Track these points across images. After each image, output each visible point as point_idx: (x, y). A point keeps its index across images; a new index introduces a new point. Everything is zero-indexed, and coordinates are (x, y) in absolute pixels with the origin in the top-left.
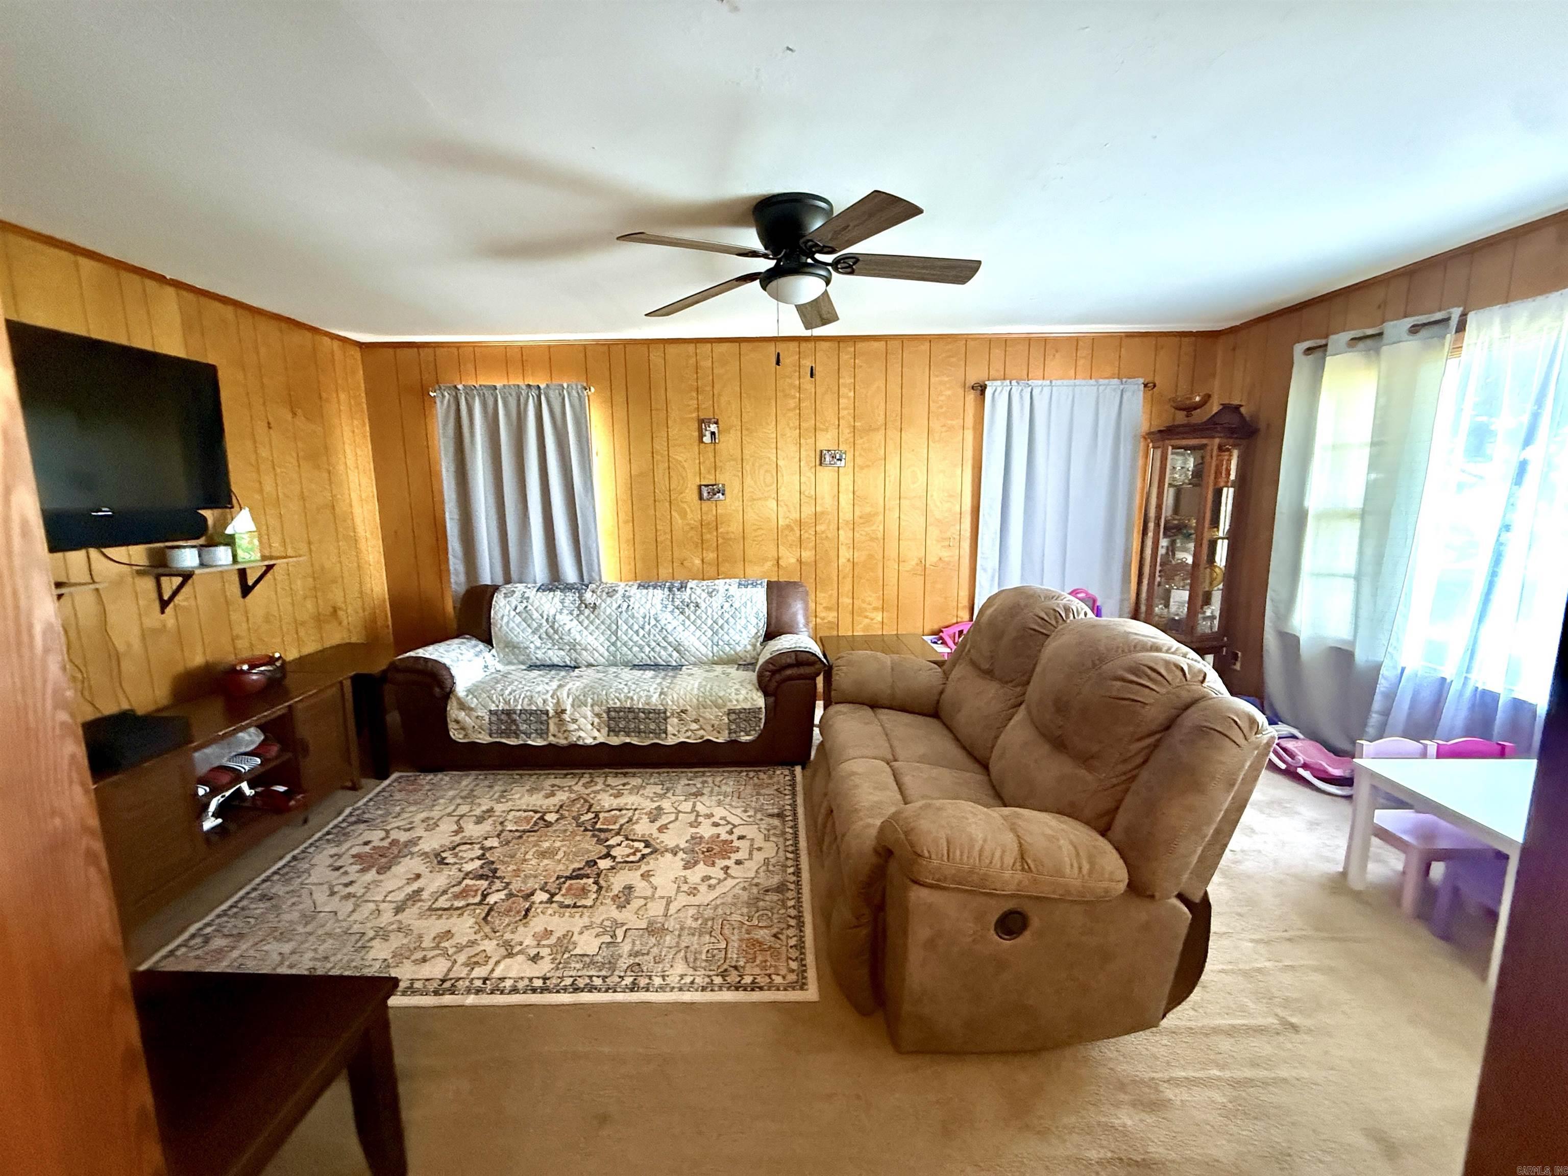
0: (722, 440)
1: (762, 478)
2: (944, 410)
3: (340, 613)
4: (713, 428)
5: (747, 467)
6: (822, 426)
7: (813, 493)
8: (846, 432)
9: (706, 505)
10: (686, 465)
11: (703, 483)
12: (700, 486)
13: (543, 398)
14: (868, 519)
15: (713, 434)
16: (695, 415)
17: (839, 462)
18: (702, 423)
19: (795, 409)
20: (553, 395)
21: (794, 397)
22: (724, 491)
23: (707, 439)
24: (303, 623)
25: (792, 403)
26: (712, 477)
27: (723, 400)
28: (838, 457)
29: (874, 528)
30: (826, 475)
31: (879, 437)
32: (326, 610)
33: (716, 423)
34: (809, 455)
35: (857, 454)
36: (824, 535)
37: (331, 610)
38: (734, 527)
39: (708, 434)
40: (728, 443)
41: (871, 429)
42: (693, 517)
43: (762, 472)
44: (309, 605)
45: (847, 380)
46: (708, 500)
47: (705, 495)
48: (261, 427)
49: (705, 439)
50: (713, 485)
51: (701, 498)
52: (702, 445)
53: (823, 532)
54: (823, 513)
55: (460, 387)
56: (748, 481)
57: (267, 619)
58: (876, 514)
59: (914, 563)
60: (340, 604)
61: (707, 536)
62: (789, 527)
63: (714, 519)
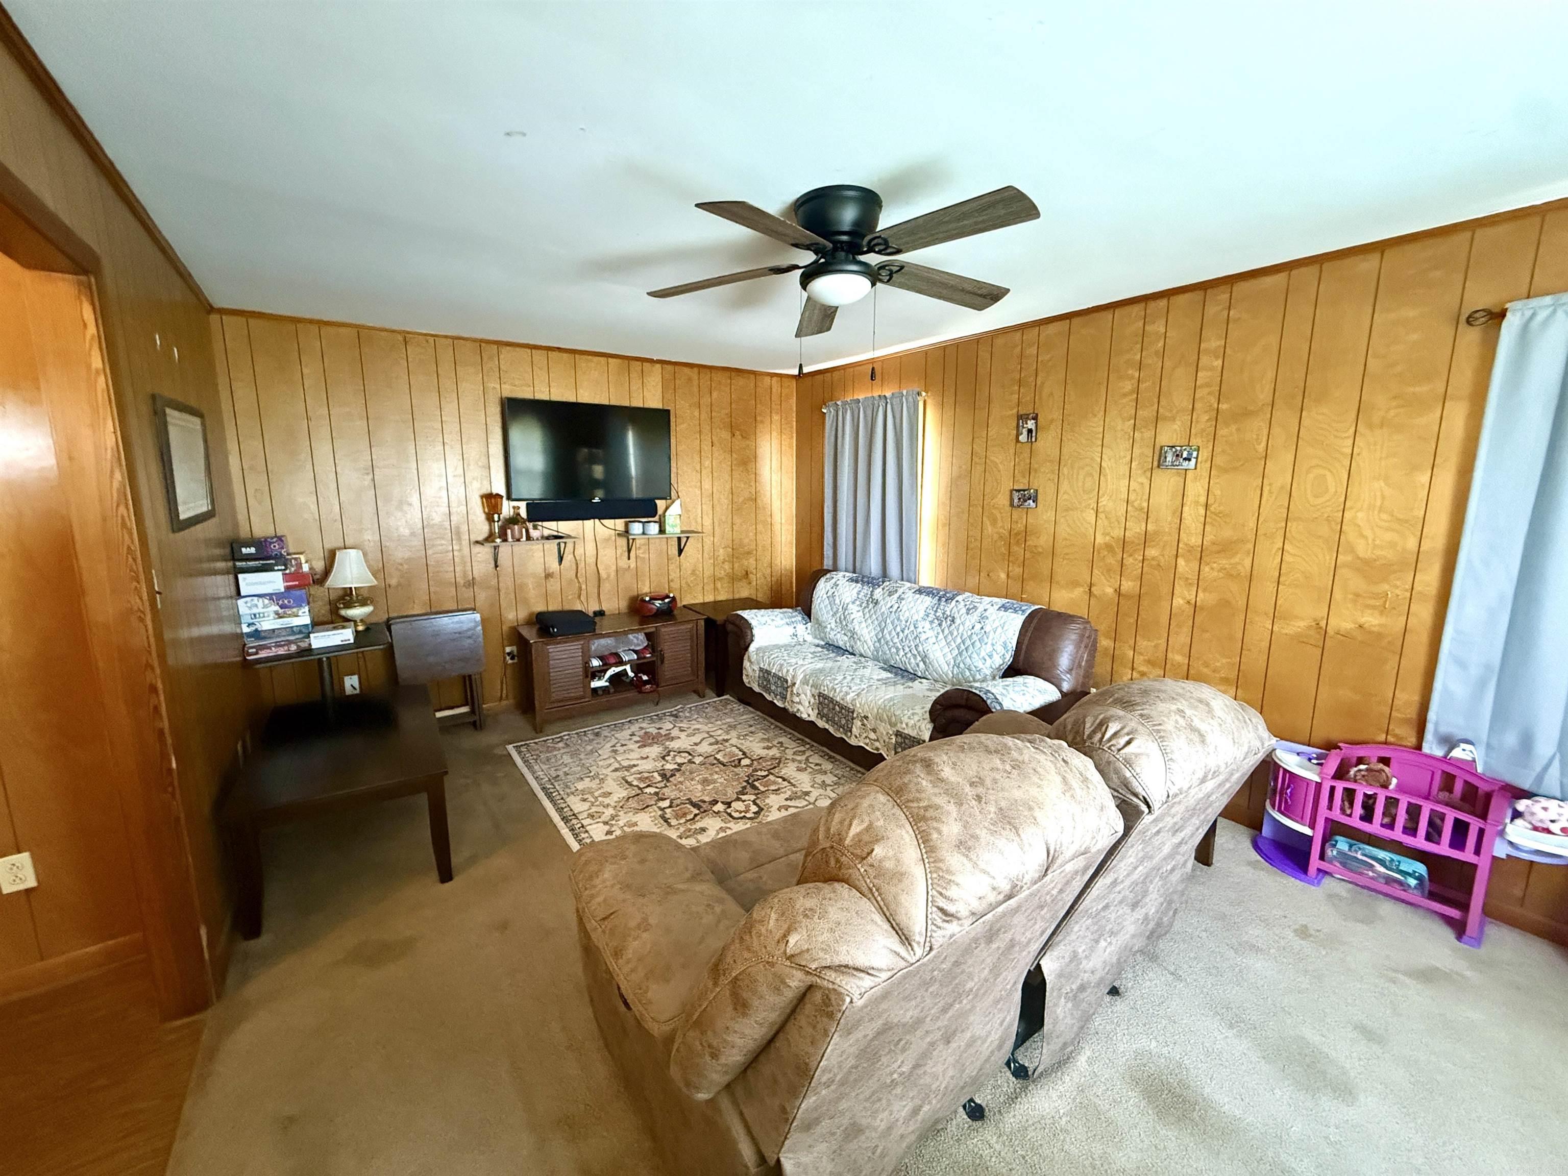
0: (1039, 439)
1: (1080, 484)
2: (1399, 369)
3: (751, 576)
4: (1031, 424)
5: (1065, 470)
6: (1168, 414)
7: (1145, 505)
8: (1203, 419)
9: (1016, 513)
10: (1001, 467)
11: (1016, 488)
12: (1011, 491)
13: (889, 406)
14: (1226, 548)
15: (1030, 431)
16: (1015, 411)
17: (1186, 463)
18: (1022, 417)
19: (1131, 393)
20: (896, 401)
21: (1132, 377)
22: (1036, 496)
23: (1023, 438)
24: (720, 579)
25: (1128, 386)
26: (1026, 481)
27: (1046, 391)
28: (1185, 455)
29: (1236, 559)
30: (1166, 482)
31: (1258, 425)
32: (739, 572)
33: (1035, 418)
34: (1144, 452)
35: (1218, 450)
36: (1154, 563)
37: (744, 573)
38: (1043, 541)
39: (1025, 432)
40: (1046, 443)
41: (1244, 414)
42: (1004, 526)
43: (1082, 473)
44: (727, 566)
45: (1213, 343)
46: (1019, 506)
47: (1016, 501)
48: (706, 447)
49: (1021, 438)
50: (1024, 491)
51: (1012, 505)
52: (1019, 445)
53: (1153, 559)
54: (1156, 533)
55: (839, 403)
56: (1065, 486)
57: (693, 573)
58: (1243, 541)
59: (1302, 624)
60: (752, 568)
61: (1015, 548)
62: (1109, 547)
63: (1023, 528)
